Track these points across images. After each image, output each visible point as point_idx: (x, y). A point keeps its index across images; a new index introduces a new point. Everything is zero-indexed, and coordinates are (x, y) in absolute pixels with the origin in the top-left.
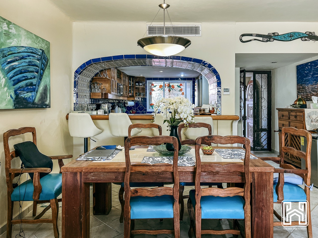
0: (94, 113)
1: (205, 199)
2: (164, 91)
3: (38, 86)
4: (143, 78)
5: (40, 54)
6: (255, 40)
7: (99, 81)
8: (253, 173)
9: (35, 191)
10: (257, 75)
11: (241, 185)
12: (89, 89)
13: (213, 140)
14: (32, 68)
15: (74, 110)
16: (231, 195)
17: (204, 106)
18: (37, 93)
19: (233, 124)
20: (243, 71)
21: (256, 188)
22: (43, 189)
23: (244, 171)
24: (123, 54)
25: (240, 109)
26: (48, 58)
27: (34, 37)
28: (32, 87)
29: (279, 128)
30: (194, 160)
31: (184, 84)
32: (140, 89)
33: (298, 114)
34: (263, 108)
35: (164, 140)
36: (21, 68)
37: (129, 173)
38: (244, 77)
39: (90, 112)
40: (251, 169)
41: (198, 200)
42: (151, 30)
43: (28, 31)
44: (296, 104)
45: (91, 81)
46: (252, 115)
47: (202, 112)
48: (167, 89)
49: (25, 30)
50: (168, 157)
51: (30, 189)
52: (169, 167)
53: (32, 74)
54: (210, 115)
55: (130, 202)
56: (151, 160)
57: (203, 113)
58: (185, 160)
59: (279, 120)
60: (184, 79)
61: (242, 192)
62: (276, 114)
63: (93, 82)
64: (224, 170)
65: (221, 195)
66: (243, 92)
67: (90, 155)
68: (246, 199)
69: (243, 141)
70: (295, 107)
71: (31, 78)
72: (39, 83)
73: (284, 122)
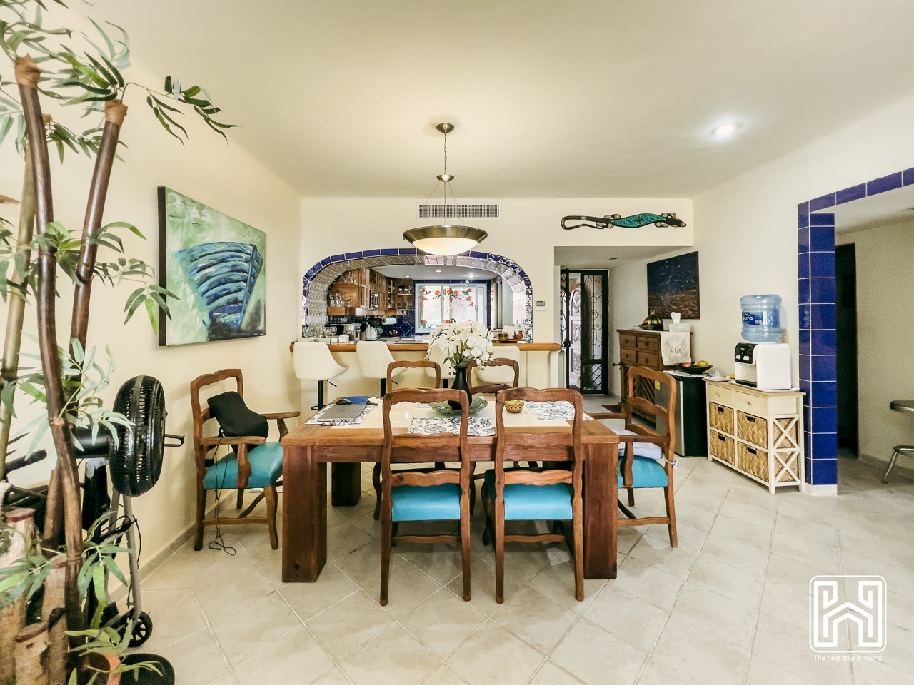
0: (334, 340)
1: (509, 488)
2: (443, 299)
3: (247, 303)
4: (410, 280)
5: (249, 252)
6: (585, 225)
7: (341, 288)
8: (586, 446)
9: (240, 473)
10: (586, 277)
11: (566, 465)
12: (326, 302)
13: (524, 395)
14: (237, 276)
15: (303, 336)
16: (553, 483)
17: (506, 329)
18: (244, 313)
19: (551, 356)
20: (565, 272)
21: (591, 469)
22: (253, 471)
23: (572, 445)
24: (380, 248)
25: (561, 330)
26: (263, 258)
27: (242, 226)
28: (236, 305)
29: (621, 360)
30: (493, 423)
31: (473, 289)
32: (405, 298)
33: (650, 339)
34: (595, 327)
35: (446, 396)
36: (219, 277)
37: (389, 450)
38: (567, 280)
39: (327, 340)
40: (584, 439)
41: (499, 489)
42: (424, 211)
43: (231, 218)
44: (647, 324)
45: (329, 289)
46: (579, 338)
47: (503, 338)
48: (447, 297)
49: (227, 216)
50: (451, 418)
51: (233, 469)
52: (454, 439)
53: (237, 284)
54: (516, 342)
55: (391, 495)
56: (424, 423)
57: (503, 340)
58: (478, 423)
59: (621, 347)
60: (475, 282)
61: (569, 478)
62: (616, 340)
63: (332, 289)
64: (541, 443)
65: (536, 483)
66: (564, 304)
67: (327, 414)
68: (576, 489)
69: (572, 396)
70: (645, 329)
71: (236, 292)
72: (248, 298)
73: (629, 352)
